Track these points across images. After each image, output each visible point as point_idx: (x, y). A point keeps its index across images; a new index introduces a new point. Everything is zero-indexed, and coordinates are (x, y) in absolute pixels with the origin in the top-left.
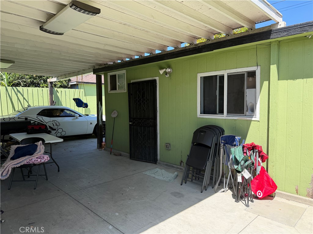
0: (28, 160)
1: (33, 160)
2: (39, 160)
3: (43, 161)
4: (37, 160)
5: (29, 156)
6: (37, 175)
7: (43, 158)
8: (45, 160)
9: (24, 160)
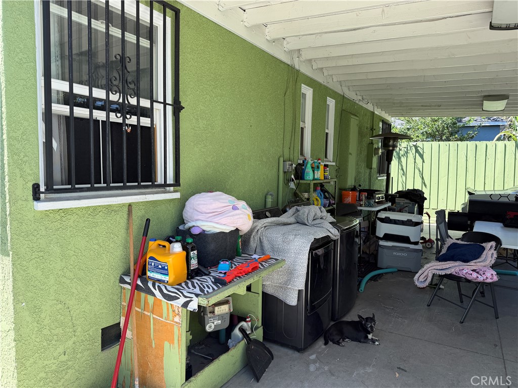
0: (457, 269)
1: (464, 272)
2: (475, 275)
3: (481, 279)
4: (471, 274)
5: (461, 263)
6: (472, 298)
7: (484, 274)
8: (485, 278)
9: (454, 267)
